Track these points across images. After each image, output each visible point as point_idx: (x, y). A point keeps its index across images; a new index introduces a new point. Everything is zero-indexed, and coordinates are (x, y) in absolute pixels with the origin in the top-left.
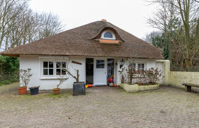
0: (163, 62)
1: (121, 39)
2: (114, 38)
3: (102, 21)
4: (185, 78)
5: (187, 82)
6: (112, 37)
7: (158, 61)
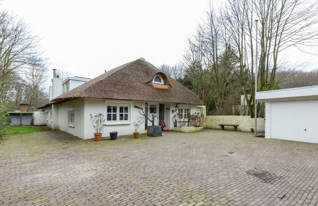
0: (200, 108)
1: (169, 85)
2: (162, 82)
3: (141, 59)
4: (219, 120)
5: (221, 123)
6: (160, 81)
7: (198, 106)
